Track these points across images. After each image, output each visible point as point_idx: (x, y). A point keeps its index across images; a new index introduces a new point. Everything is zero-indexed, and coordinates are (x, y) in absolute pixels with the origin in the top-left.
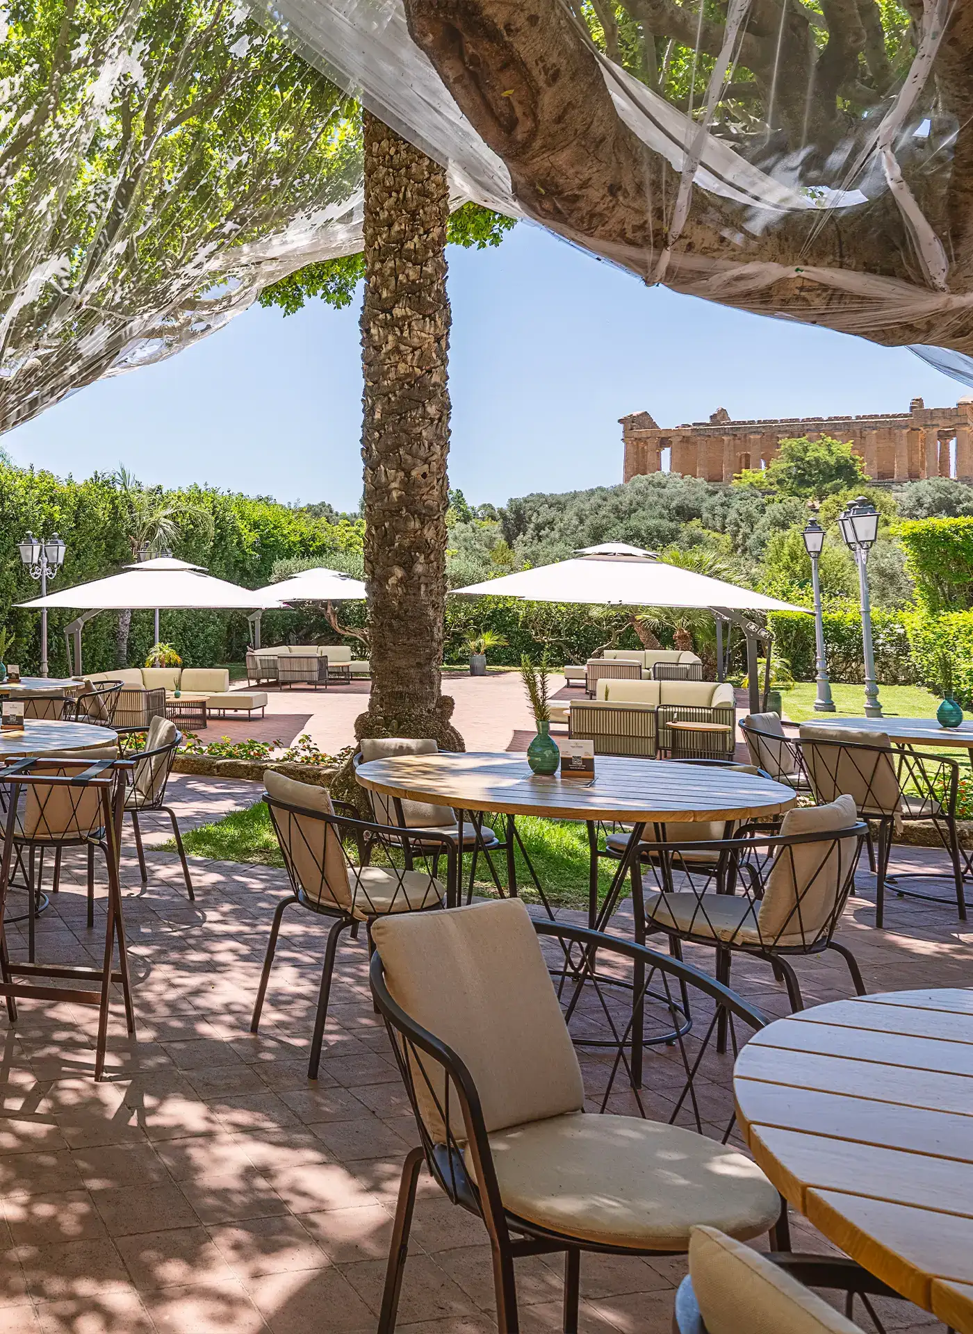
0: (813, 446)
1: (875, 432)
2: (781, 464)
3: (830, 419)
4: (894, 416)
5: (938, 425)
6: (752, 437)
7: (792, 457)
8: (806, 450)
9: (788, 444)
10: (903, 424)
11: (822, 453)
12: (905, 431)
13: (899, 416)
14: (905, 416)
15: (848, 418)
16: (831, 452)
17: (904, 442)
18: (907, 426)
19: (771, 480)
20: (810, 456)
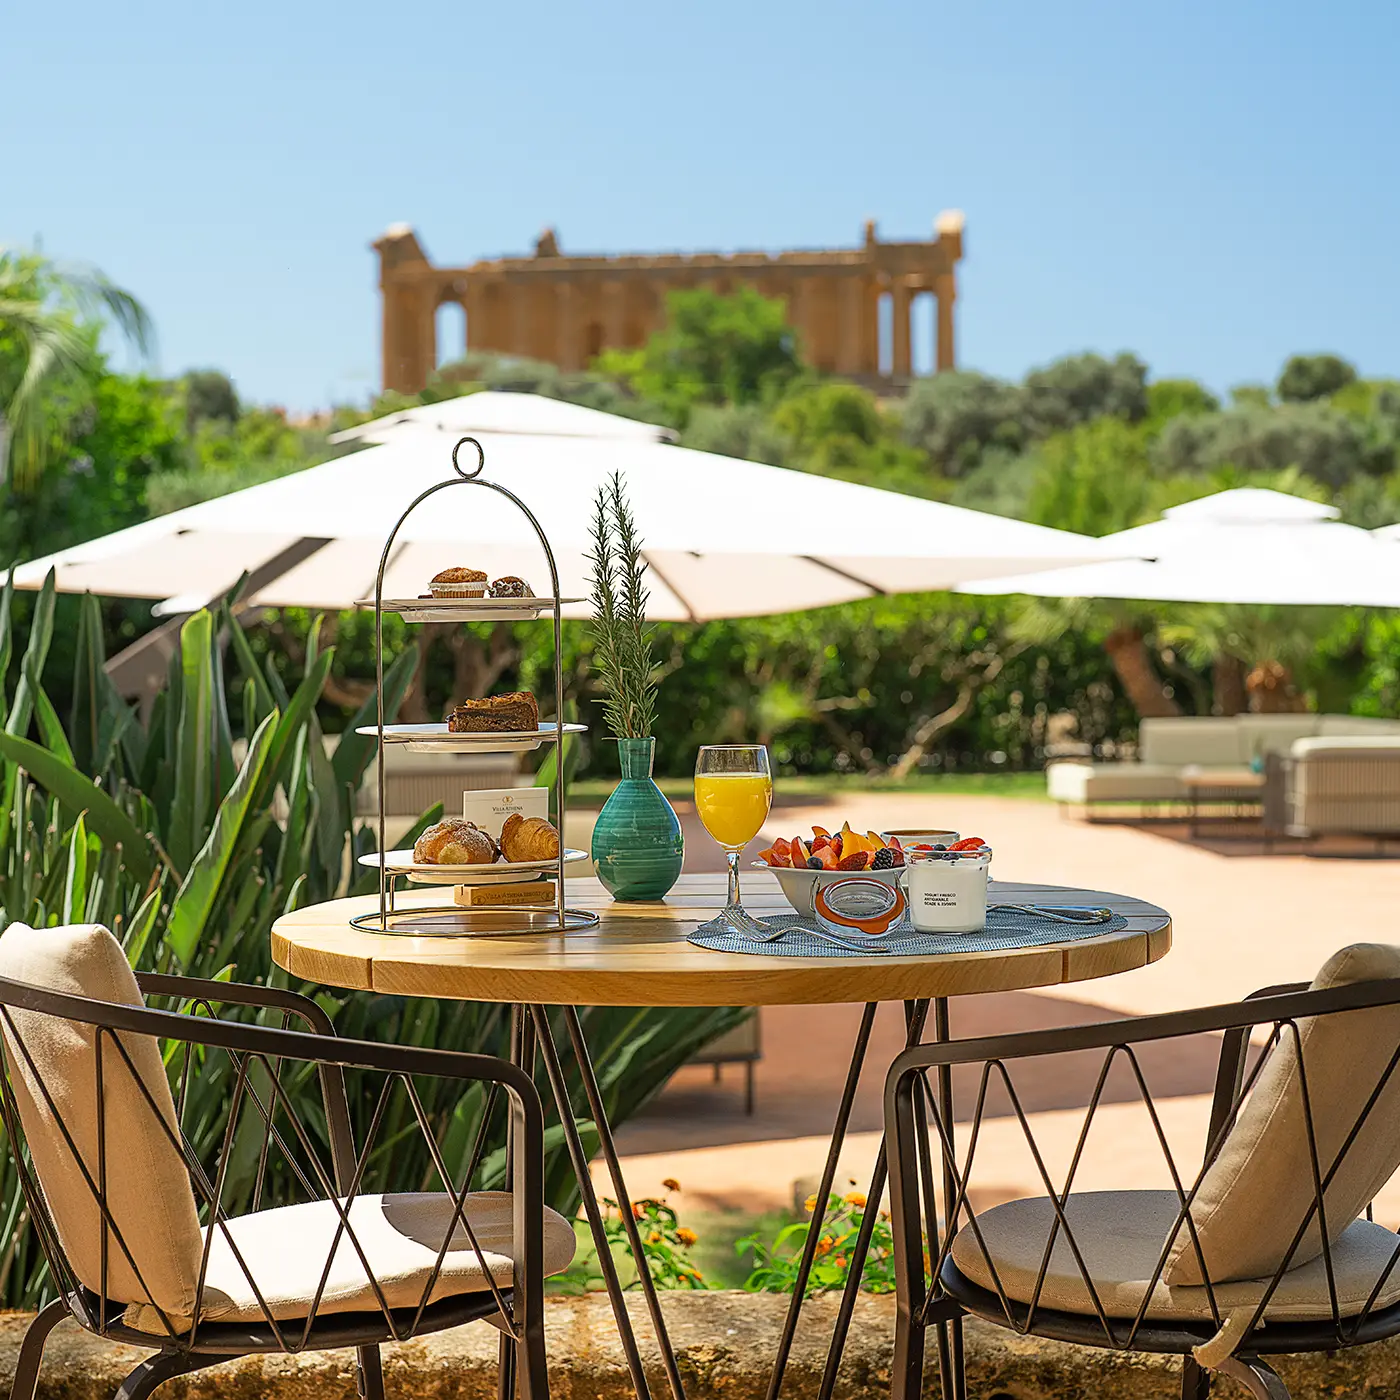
0: (723, 306)
1: (810, 283)
2: (669, 342)
3: (734, 255)
4: (836, 252)
5: (907, 274)
6: (608, 289)
7: (689, 329)
8: (711, 313)
9: (678, 303)
10: (855, 269)
11: (739, 319)
12: (857, 281)
13: (844, 252)
14: (856, 252)
15: (764, 254)
16: (754, 318)
17: (855, 301)
18: (860, 272)
20: (720, 325)
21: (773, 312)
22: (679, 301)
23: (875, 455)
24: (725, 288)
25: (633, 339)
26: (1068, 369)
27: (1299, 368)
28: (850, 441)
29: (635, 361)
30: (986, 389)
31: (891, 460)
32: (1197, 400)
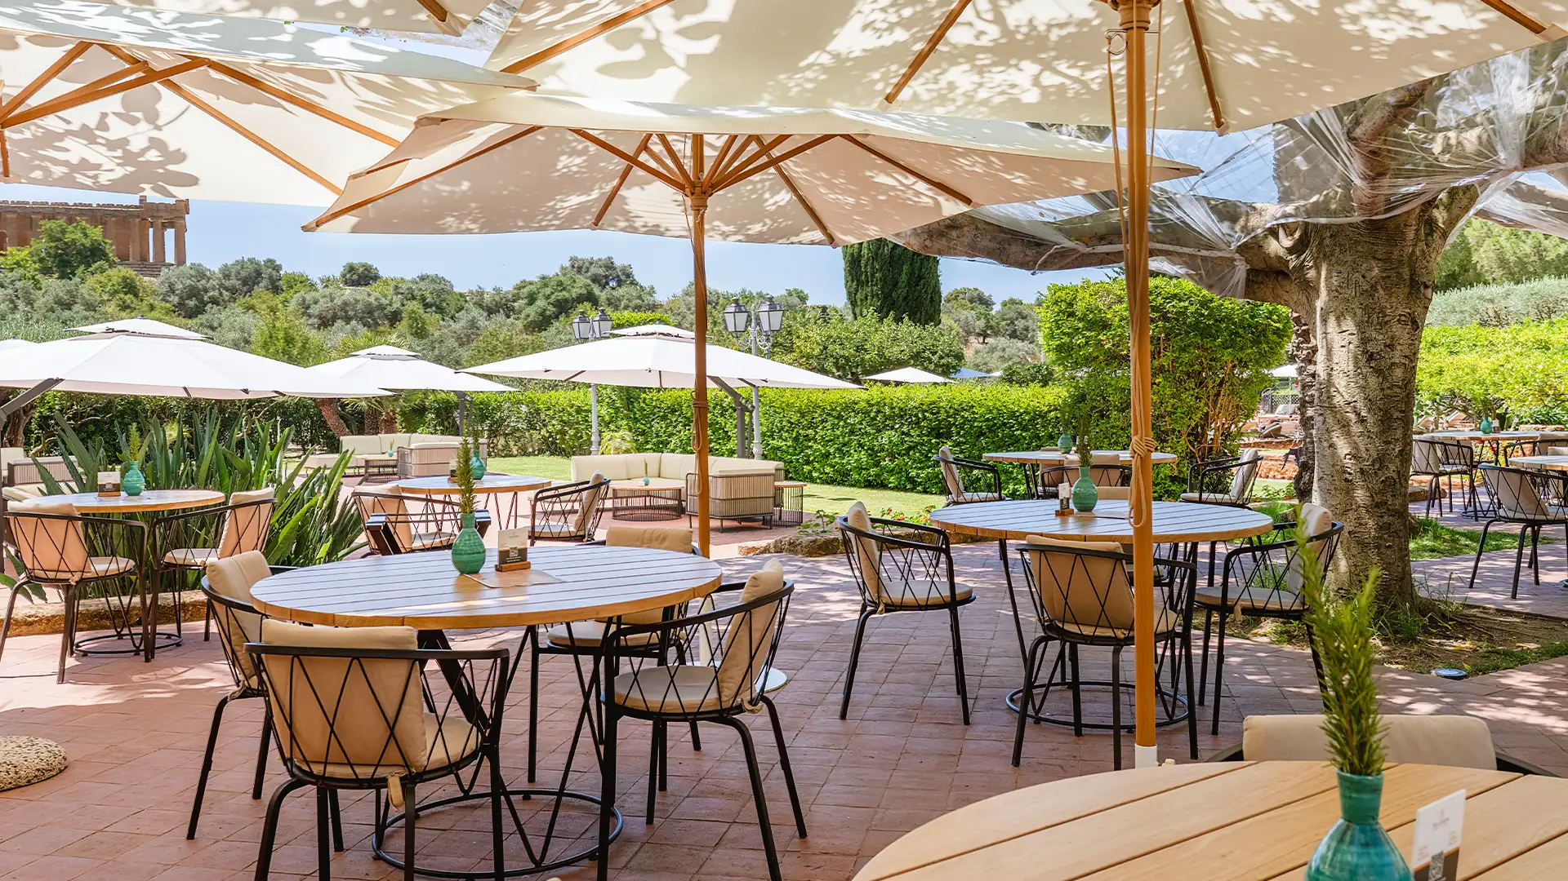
0: (70, 228)
1: (114, 219)
2: (41, 245)
3: (75, 205)
4: (127, 207)
5: (161, 217)
6: (8, 216)
7: (52, 239)
8: (63, 232)
9: (48, 226)
10: (136, 214)
11: (78, 235)
12: (138, 220)
13: (130, 207)
14: (136, 207)
15: (90, 205)
16: (86, 235)
17: (137, 230)
18: (138, 217)
19: (35, 259)
20: (68, 237)
21: (96, 233)
22: (47, 225)
23: (144, 306)
24: (70, 221)
25: (22, 242)
26: (241, 264)
27: (351, 269)
28: (129, 298)
29: (23, 253)
30: (201, 274)
31: (152, 308)
32: (302, 281)
